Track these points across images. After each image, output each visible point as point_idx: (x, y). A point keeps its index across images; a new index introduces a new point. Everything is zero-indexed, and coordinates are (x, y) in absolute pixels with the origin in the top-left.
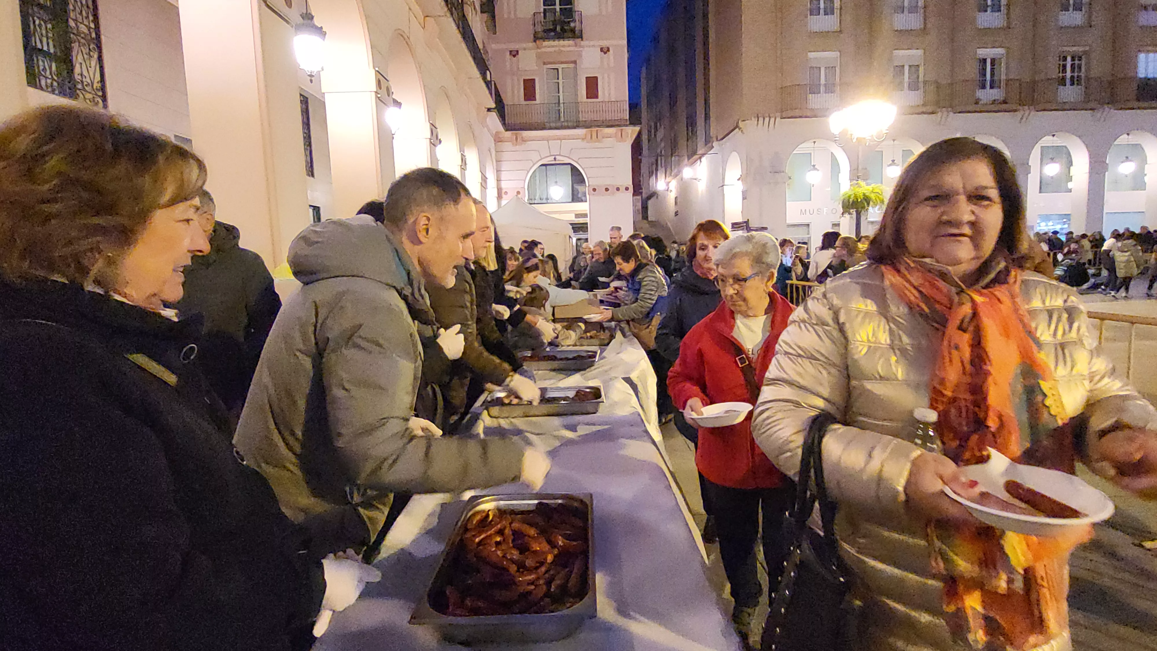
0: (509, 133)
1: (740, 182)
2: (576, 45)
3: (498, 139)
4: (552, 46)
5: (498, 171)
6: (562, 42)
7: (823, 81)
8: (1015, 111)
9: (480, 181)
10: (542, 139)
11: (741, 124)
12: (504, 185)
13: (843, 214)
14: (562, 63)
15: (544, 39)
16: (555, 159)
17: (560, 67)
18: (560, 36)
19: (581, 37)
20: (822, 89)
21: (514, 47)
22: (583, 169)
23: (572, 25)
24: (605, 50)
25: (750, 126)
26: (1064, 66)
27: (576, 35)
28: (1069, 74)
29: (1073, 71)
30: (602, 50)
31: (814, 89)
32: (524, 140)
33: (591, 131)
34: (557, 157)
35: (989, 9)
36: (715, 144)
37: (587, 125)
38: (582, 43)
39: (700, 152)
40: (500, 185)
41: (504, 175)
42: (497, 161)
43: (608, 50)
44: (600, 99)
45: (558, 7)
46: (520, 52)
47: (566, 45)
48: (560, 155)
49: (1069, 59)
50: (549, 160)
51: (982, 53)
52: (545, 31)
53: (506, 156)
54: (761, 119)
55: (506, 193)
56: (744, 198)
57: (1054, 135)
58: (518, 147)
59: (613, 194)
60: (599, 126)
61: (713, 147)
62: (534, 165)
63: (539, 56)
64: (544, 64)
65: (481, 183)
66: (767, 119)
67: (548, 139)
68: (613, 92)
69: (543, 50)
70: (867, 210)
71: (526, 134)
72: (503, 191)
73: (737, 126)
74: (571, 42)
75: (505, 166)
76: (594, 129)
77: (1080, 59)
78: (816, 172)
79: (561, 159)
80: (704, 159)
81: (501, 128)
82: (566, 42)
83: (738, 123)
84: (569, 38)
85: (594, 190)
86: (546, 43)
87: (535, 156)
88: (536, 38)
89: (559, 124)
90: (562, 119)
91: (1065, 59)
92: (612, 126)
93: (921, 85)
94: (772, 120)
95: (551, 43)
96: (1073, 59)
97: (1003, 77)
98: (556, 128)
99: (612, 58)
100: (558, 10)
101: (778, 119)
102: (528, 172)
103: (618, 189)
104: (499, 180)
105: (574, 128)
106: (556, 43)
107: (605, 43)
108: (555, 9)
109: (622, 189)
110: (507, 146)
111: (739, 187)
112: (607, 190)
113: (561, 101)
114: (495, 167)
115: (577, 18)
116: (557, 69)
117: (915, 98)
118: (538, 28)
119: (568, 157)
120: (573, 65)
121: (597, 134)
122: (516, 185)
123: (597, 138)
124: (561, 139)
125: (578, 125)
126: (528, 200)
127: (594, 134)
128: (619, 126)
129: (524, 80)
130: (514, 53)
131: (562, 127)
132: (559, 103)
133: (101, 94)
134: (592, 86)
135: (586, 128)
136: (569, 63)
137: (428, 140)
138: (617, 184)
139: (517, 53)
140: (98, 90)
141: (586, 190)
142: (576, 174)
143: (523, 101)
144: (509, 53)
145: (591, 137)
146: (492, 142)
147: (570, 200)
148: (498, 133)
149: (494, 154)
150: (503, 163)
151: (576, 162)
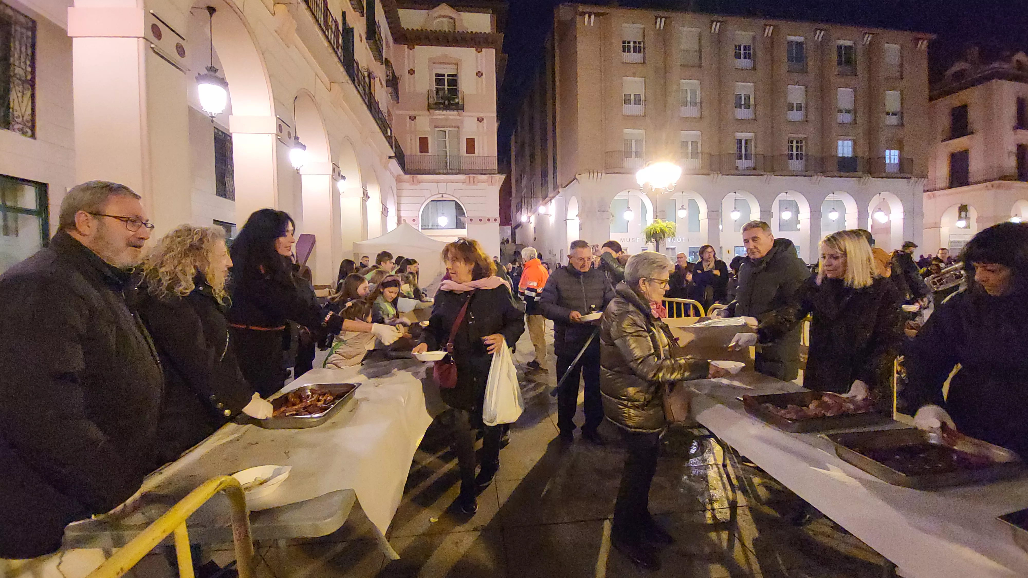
0: (408, 177)
1: (578, 218)
2: (459, 115)
3: (399, 180)
4: (441, 114)
5: (399, 204)
6: (448, 112)
7: (634, 149)
8: (761, 175)
9: (381, 210)
10: (434, 181)
11: (577, 177)
12: (403, 214)
13: (647, 242)
14: (450, 127)
15: (436, 109)
16: (442, 196)
17: (447, 130)
18: (446, 108)
19: (463, 109)
20: (634, 155)
21: (412, 113)
22: (464, 205)
23: (457, 100)
24: (480, 120)
25: (584, 178)
26: (792, 147)
27: (459, 107)
28: (795, 152)
29: (797, 150)
30: (478, 119)
31: (628, 154)
32: (419, 182)
33: (469, 177)
34: (444, 195)
35: (743, 107)
36: (560, 190)
38: (464, 114)
39: (550, 195)
40: (400, 214)
41: (403, 207)
42: (398, 196)
43: (483, 119)
44: (476, 154)
45: (446, 87)
46: (417, 117)
47: (452, 114)
48: (446, 194)
49: (795, 142)
50: (439, 197)
51: (739, 135)
52: (436, 104)
53: (404, 193)
54: (591, 174)
55: (405, 220)
56: (580, 229)
57: (786, 193)
58: (414, 187)
59: (485, 223)
60: (475, 174)
61: (559, 192)
62: (426, 200)
63: (432, 121)
64: (436, 127)
65: (382, 212)
66: (596, 174)
67: (437, 182)
68: (486, 149)
69: (435, 117)
70: (664, 240)
71: (420, 177)
72: (402, 219)
73: (575, 178)
74: (455, 112)
75: (404, 200)
76: (472, 176)
77: (801, 143)
78: (630, 212)
79: (447, 197)
80: (553, 201)
81: (402, 172)
82: (452, 112)
83: (575, 176)
84: (454, 110)
85: (471, 220)
86: (437, 112)
87: (427, 194)
88: (429, 108)
89: (445, 172)
90: (448, 168)
91: (792, 142)
92: (485, 174)
93: (700, 156)
94: (599, 174)
95: (441, 112)
96: (797, 142)
97: (753, 152)
98: (444, 174)
99: (485, 125)
100: (446, 89)
101: (603, 174)
102: (422, 205)
103: (489, 220)
104: (399, 211)
105: (456, 174)
106: (444, 112)
107: (481, 115)
108: (444, 88)
109: (492, 220)
110: (406, 185)
111: (577, 221)
112: (481, 220)
113: (448, 154)
114: (396, 201)
115: (460, 95)
116: (445, 131)
117: (696, 163)
118: (431, 101)
119: (452, 196)
120: (457, 129)
121: (474, 179)
122: (413, 215)
123: (474, 182)
124: (447, 182)
125: (460, 172)
126: (422, 226)
127: (472, 179)
128: (490, 174)
129: (420, 138)
130: (413, 118)
131: (447, 174)
132: (446, 156)
133: (30, 124)
134: (471, 145)
135: (466, 174)
136: (452, 127)
137: (331, 176)
138: (488, 216)
139: (415, 118)
140: (27, 121)
141: (465, 220)
142: (459, 208)
143: (419, 153)
144: (408, 118)
145: (469, 181)
146: (393, 182)
147: (455, 227)
148: (400, 176)
149: (395, 191)
150: (402, 197)
151: (458, 199)
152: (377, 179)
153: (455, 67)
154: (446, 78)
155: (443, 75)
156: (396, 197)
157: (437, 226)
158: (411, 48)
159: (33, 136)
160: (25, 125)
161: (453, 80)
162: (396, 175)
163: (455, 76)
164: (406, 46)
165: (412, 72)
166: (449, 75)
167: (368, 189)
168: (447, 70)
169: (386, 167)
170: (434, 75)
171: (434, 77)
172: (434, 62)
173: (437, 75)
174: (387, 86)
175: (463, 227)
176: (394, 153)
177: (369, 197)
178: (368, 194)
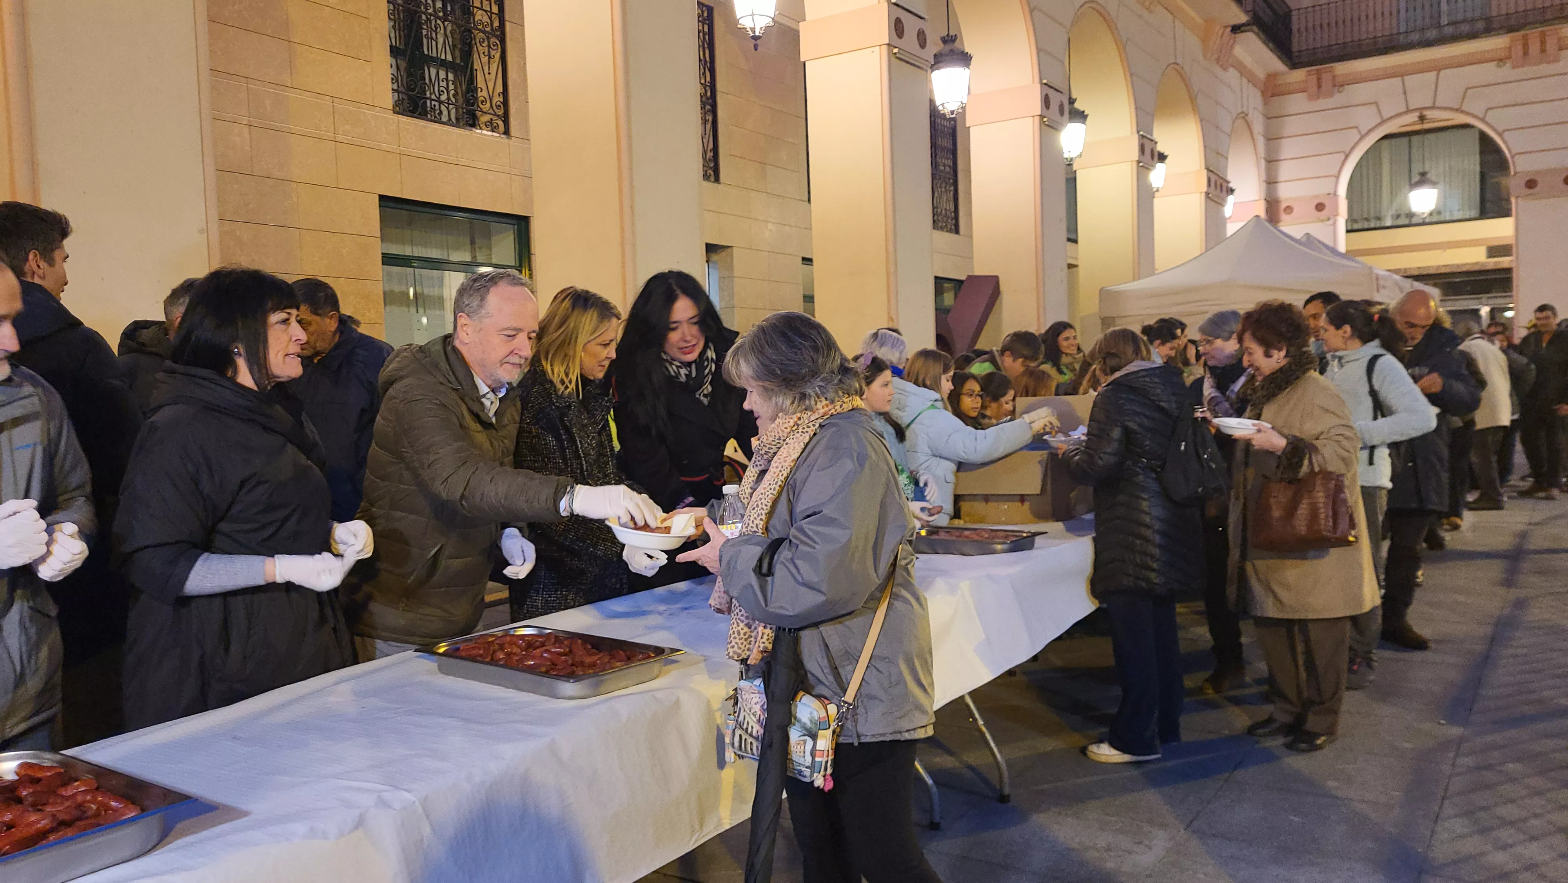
0: (1299, 75)
3: (1272, 90)
5: (1271, 162)
9: (1205, 189)
10: (1391, 75)
12: (1286, 192)
16: (1422, 118)
22: (1500, 135)
32: (1339, 85)
33: (1526, 39)
34: (1429, 114)
37: (1514, 24)
40: (1275, 190)
41: (1285, 171)
42: (1268, 139)
48: (1433, 107)
50: (1409, 121)
53: (1291, 125)
55: (1289, 210)
58: (1323, 103)
60: (1545, 22)
62: (1363, 137)
65: (1207, 194)
67: (1401, 73)
71: (1343, 68)
72: (1283, 206)
75: (1288, 148)
76: (1534, 34)
79: (1439, 117)
81: (1279, 65)
85: (1530, 184)
87: (1366, 118)
89: (1432, 34)
90: (1444, 20)
98: (1427, 44)
102: (1348, 154)
104: (1271, 182)
105: (1473, 36)
110: (1297, 102)
119: (1458, 110)
121: (1543, 43)
122: (1317, 189)
123: (1543, 51)
124: (1437, 67)
125: (1489, 29)
126: (1351, 220)
127: (1534, 45)
131: (1441, 40)
133: (500, 112)
135: (1511, 30)
137: (1037, 119)
140: (498, 107)
141: (1513, 184)
142: (1487, 146)
145: (1526, 53)
146: (1254, 100)
147: (1475, 213)
148: (1272, 77)
149: (1258, 126)
150: (1284, 141)
151: (1483, 120)
152: (1193, 99)
156: (1261, 141)
157: (1411, 215)
159: (507, 132)
160: (495, 114)
162: (1261, 74)
167: (1156, 136)
169: (1223, 59)
175: (1504, 212)
176: (1247, 12)
177: (1162, 158)
178: (1160, 148)
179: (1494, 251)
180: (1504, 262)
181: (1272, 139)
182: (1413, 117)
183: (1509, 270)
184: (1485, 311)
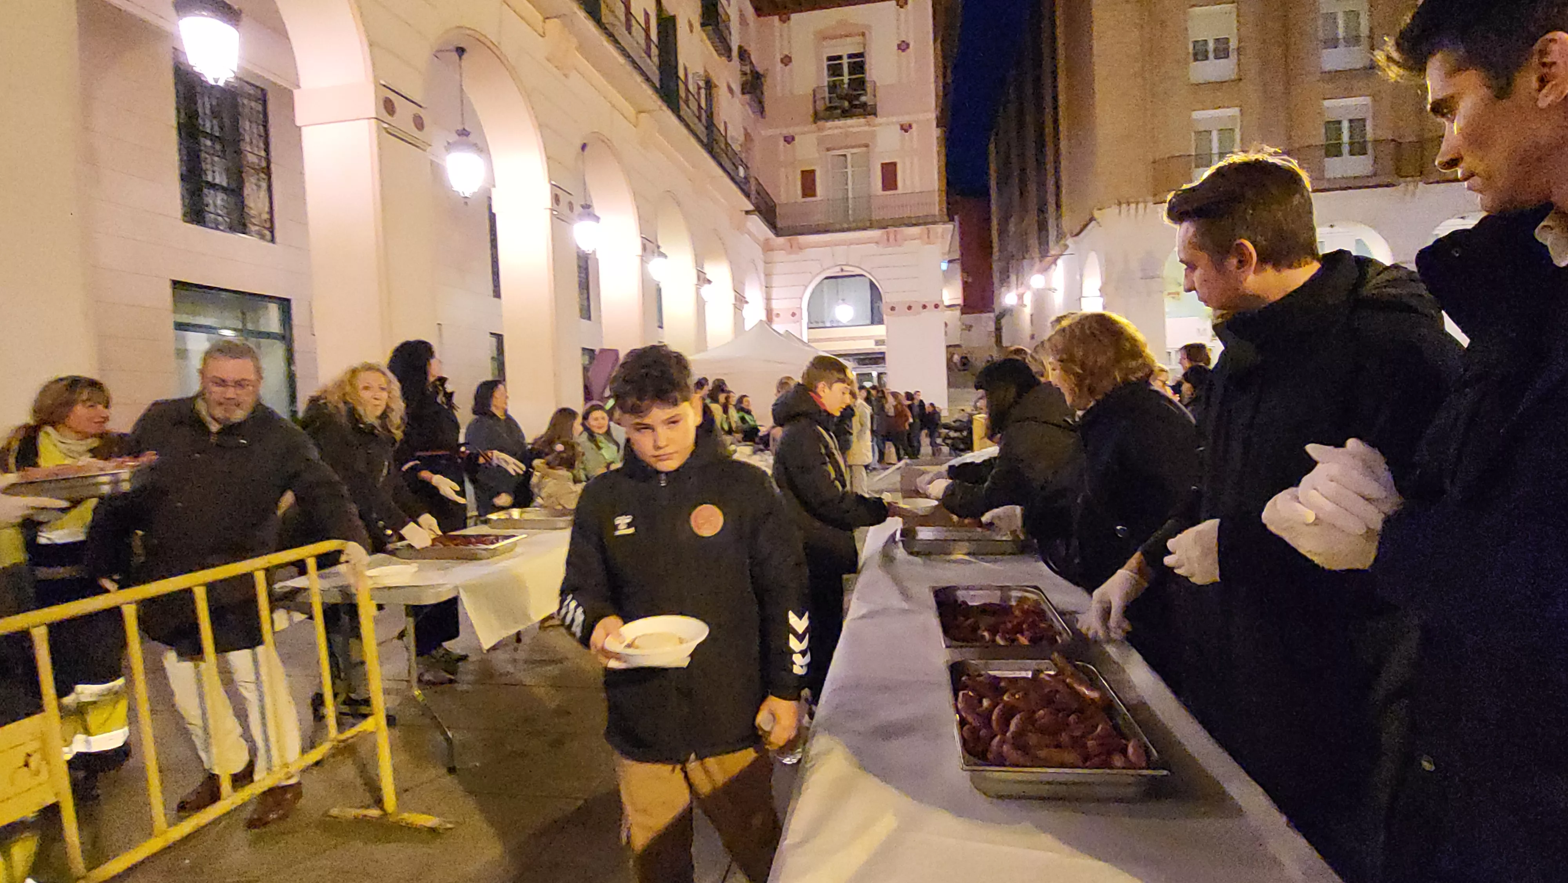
0: (781, 240)
1: (1100, 293)
2: (868, 124)
3: (767, 248)
4: (837, 127)
5: (768, 287)
6: (849, 122)
7: (1215, 150)
9: (733, 301)
10: (826, 245)
11: (1097, 214)
12: (776, 305)
14: (853, 147)
15: (827, 119)
16: (842, 270)
17: (848, 152)
18: (846, 114)
19: (875, 114)
21: (786, 132)
22: (878, 282)
23: (863, 99)
24: (906, 128)
25: (1109, 216)
27: (869, 111)
30: (902, 127)
31: (1203, 160)
32: (801, 248)
33: (888, 233)
34: (845, 268)
36: (1070, 241)
37: (882, 225)
38: (879, 120)
39: (1052, 252)
40: (771, 304)
41: (775, 293)
42: (766, 275)
43: (910, 126)
44: (900, 189)
45: (846, 78)
46: (797, 138)
47: (855, 125)
48: (847, 265)
50: (836, 271)
52: (829, 109)
53: (777, 268)
54: (1125, 206)
55: (778, 315)
58: (793, 257)
59: (919, 313)
60: (897, 226)
61: (1067, 246)
62: (814, 277)
63: (820, 141)
64: (828, 150)
65: (735, 305)
66: (1128, 206)
67: (831, 245)
68: (917, 181)
69: (830, 132)
71: (802, 239)
72: (775, 312)
73: (1093, 218)
74: (862, 120)
75: (776, 281)
76: (891, 230)
79: (850, 270)
80: (1060, 262)
81: (770, 234)
82: (856, 121)
83: (1093, 213)
84: (858, 115)
85: (893, 309)
86: (830, 124)
87: (815, 267)
88: (817, 118)
89: (845, 226)
90: (851, 219)
93: (1371, 148)
95: (837, 123)
98: (843, 230)
99: (915, 137)
100: (846, 81)
101: (1148, 205)
102: (806, 287)
103: (924, 307)
104: (768, 299)
105: (864, 229)
106: (843, 122)
107: (906, 119)
108: (842, 80)
109: (931, 306)
110: (779, 256)
111: (1099, 299)
112: (910, 308)
113: (850, 195)
114: (764, 284)
115: (869, 90)
116: (845, 156)
117: (1361, 164)
118: (821, 106)
119: (858, 267)
120: (864, 149)
121: (895, 236)
122: (792, 305)
123: (896, 241)
124: (849, 243)
125: (871, 225)
126: (810, 322)
127: (892, 237)
128: (925, 224)
129: (803, 172)
130: (789, 140)
131: (849, 230)
132: (847, 198)
133: (267, 225)
134: (889, 175)
135: (881, 228)
136: (859, 146)
138: (924, 300)
139: (793, 139)
140: (267, 222)
141: (885, 308)
142: (872, 285)
143: (800, 199)
144: (782, 139)
145: (888, 240)
146: (758, 252)
147: (869, 322)
148: (767, 240)
149: (761, 266)
150: (775, 277)
151: (870, 273)
152: (724, 250)
153: (859, 39)
154: (845, 61)
155: (840, 57)
156: (762, 276)
157: (839, 321)
158: (785, 20)
159: (273, 240)
160: (263, 227)
161: (858, 65)
162: (762, 239)
163: (861, 55)
164: (776, 18)
165: (786, 60)
166: (850, 56)
167: (705, 271)
168: (845, 48)
169: (741, 228)
170: (825, 60)
171: (825, 63)
172: (824, 37)
173: (830, 59)
174: (743, 93)
175: (881, 322)
176: (753, 204)
177: (709, 282)
178: (708, 277)
179: (878, 343)
180: (882, 348)
181: (768, 275)
182: (838, 269)
183: (883, 353)
184: (875, 374)
